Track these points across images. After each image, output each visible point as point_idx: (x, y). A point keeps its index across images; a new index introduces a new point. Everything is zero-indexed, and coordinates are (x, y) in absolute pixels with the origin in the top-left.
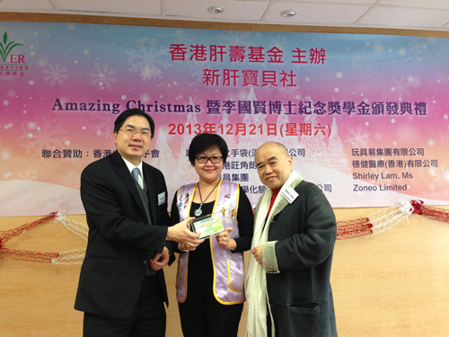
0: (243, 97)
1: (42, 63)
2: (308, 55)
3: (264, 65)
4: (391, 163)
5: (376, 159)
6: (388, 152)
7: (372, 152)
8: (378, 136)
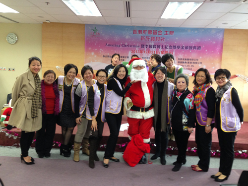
0: (150, 44)
1: (103, 35)
2: (169, 33)
3: (157, 35)
4: (189, 63)
5: (184, 61)
6: (188, 59)
7: (183, 59)
8: (186, 55)
